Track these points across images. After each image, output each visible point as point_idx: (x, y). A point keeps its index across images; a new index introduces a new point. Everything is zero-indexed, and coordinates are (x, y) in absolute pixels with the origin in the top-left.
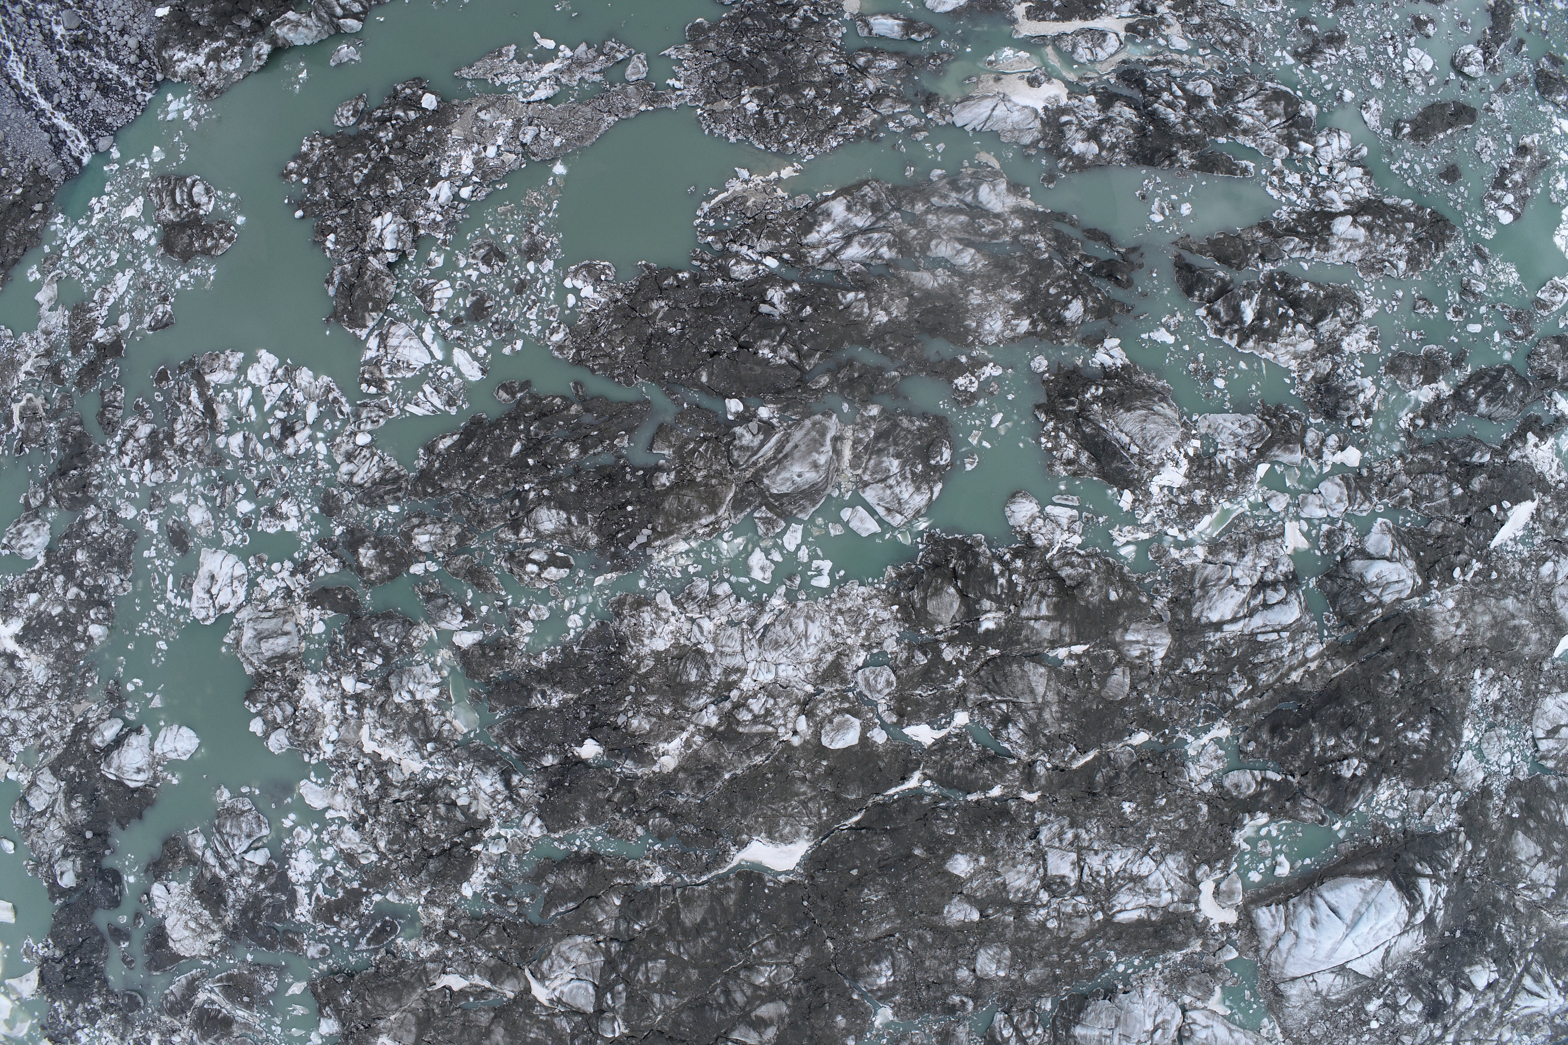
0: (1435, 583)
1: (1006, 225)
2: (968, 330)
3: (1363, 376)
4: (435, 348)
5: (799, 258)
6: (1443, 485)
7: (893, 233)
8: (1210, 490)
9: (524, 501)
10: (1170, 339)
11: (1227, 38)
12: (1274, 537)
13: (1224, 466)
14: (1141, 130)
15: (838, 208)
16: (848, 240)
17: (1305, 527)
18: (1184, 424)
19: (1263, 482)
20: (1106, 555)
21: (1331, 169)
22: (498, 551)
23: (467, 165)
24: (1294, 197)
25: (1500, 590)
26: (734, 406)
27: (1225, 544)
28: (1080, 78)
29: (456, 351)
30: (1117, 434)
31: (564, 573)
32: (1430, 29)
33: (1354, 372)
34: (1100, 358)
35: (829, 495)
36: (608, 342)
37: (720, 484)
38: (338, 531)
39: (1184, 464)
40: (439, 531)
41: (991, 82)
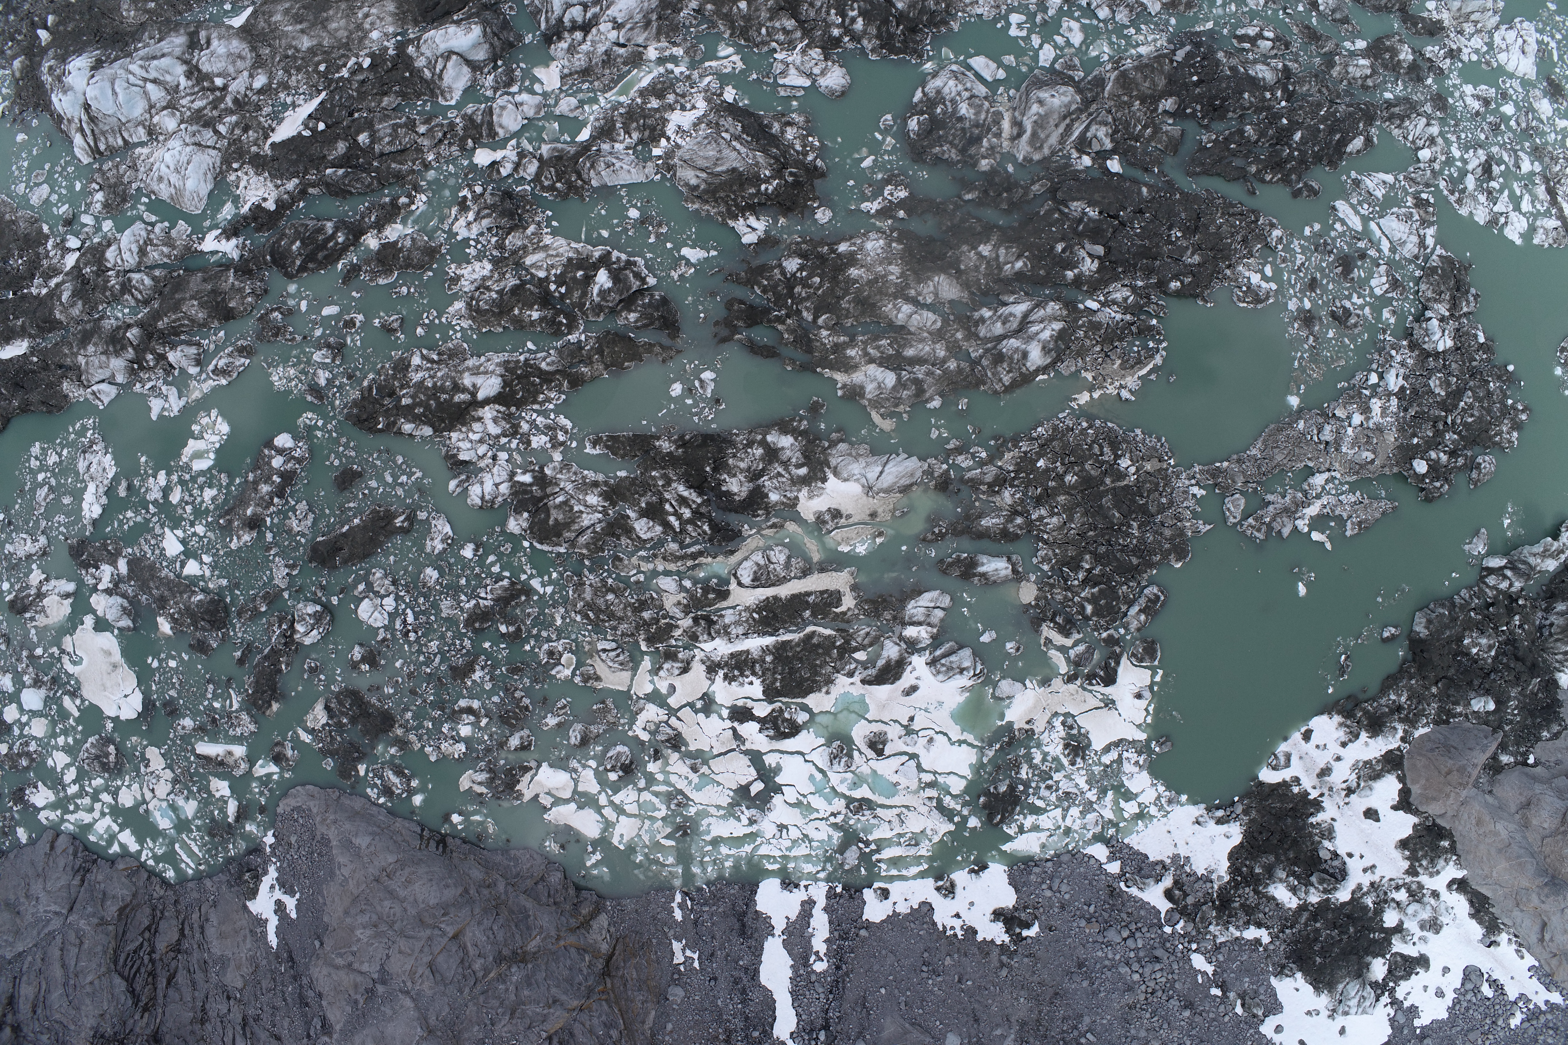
0: (391, 52)
1: (864, 349)
2: (899, 240)
3: (469, 239)
4: (1378, 233)
5: (1070, 305)
6: (381, 139)
7: (977, 336)
8: (643, 110)
9: (1285, 90)
10: (685, 251)
11: (610, 597)
12: (571, 74)
13: (628, 132)
14: (720, 466)
15: (1036, 357)
16: (1025, 321)
17: (537, 87)
18: (670, 168)
19: (584, 124)
20: (747, 47)
21: (494, 458)
22: (1297, 54)
23: (1376, 405)
24: (540, 420)
25: (315, 55)
26: (1114, 165)
27: (625, 63)
28: (782, 526)
29: (1359, 228)
30: (743, 150)
31: (1240, 32)
32: (357, 653)
33: (477, 241)
34: (760, 225)
35: (1018, 90)
36: (1233, 226)
37: (1119, 96)
38: (1429, 81)
39: (670, 130)
40: (1351, 69)
41: (880, 510)
